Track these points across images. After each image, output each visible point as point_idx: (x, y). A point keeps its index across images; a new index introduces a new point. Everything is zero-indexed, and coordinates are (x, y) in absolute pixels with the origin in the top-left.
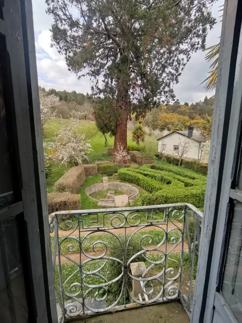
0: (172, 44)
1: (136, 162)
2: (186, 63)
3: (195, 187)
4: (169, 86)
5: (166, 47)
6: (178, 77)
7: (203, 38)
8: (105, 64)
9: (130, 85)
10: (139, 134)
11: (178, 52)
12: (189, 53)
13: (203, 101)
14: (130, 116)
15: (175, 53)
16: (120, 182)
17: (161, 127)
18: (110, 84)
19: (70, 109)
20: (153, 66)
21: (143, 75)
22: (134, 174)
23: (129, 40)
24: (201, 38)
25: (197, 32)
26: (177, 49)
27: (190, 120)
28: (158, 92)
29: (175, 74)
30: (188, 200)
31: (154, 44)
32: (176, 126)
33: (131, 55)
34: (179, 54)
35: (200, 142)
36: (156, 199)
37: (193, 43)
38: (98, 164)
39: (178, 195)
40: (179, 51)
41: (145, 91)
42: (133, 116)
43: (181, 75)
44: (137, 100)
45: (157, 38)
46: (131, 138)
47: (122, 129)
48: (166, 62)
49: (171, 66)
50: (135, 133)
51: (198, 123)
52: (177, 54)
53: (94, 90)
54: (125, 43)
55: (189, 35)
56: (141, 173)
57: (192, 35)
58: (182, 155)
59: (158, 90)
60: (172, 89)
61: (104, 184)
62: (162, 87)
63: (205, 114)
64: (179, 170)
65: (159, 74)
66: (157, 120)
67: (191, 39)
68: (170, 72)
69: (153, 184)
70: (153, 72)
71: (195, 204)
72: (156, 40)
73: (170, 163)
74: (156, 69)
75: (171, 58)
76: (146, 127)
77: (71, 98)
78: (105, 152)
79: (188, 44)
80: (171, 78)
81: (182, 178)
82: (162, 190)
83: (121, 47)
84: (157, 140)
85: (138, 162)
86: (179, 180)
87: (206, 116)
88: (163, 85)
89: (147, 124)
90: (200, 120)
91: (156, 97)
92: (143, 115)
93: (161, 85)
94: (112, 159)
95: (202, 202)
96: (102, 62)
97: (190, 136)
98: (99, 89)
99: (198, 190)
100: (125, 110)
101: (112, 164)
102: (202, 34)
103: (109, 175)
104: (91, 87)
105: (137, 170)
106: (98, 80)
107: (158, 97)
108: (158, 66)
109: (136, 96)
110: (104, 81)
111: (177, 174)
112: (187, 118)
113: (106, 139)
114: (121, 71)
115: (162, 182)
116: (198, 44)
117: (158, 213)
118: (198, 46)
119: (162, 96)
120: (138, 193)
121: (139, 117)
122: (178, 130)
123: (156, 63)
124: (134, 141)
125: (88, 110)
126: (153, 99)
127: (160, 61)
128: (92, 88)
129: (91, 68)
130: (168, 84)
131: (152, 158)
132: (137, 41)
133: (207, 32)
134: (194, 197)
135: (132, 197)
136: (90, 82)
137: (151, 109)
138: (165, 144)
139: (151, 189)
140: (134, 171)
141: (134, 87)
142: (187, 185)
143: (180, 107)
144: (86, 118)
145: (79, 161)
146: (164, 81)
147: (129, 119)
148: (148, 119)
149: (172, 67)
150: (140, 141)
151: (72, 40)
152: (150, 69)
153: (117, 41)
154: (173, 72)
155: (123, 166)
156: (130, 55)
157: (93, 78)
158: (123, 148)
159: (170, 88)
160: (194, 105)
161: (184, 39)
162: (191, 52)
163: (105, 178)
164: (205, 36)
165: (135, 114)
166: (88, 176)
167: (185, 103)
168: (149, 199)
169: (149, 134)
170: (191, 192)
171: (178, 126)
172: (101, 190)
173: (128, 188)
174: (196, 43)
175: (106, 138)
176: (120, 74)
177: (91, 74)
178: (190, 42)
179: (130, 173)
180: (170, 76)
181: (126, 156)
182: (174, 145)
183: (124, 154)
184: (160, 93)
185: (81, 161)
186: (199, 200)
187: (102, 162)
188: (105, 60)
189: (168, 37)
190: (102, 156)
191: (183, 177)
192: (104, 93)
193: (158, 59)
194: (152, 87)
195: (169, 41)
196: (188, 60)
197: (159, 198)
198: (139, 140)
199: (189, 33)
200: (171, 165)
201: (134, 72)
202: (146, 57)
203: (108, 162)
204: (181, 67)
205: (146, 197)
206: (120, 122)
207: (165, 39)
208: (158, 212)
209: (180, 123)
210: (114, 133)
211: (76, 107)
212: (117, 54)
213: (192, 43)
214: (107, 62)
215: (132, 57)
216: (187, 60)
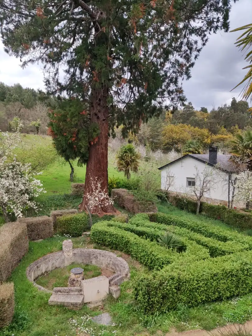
0: (178, 20)
1: (123, 208)
2: (201, 49)
3: (229, 256)
4: (176, 82)
5: (170, 23)
6: (190, 69)
7: (225, 13)
8: (70, 45)
9: (113, 79)
10: (129, 160)
11: (188, 32)
12: (206, 33)
13: (230, 105)
14: (113, 130)
15: (184, 33)
16: (95, 248)
17: (166, 147)
18: (79, 76)
19: (10, 115)
20: (150, 50)
21: (133, 65)
22: (121, 233)
23: (110, 10)
24: (222, 13)
25: (215, 4)
26: (186, 27)
27: (211, 134)
28: (159, 92)
29: (185, 65)
30: (217, 283)
31: (150, 17)
32: (189, 145)
33: (114, 31)
34: (191, 33)
35: (230, 173)
36: (161, 285)
37: (210, 19)
38: (55, 216)
39: (200, 276)
40: (190, 29)
41: (137, 89)
42: (118, 130)
43: (194, 66)
44: (125, 105)
45: (154, 9)
46: (116, 165)
47: (100, 152)
48: (170, 45)
49: (177, 51)
50: (121, 158)
51: (223, 140)
52: (186, 34)
53: (51, 85)
54: (103, 13)
55: (204, 7)
56: (132, 231)
57: (208, 7)
58: (202, 194)
59: (158, 88)
60: (181, 88)
61: (65, 254)
62: (165, 84)
63: (235, 126)
64: (199, 222)
65: (159, 63)
66: (158, 135)
67: (207, 13)
68: (177, 61)
69: (153, 253)
70: (150, 61)
71: (232, 290)
72: (153, 12)
73: (182, 209)
74: (155, 56)
75: (177, 39)
76: (141, 146)
77: (12, 96)
78: (70, 192)
79: (203, 21)
80: (179, 70)
81: (204, 239)
82: (170, 265)
83: (97, 18)
84: (159, 169)
85: (126, 209)
86: (199, 242)
87: (236, 128)
88: (167, 81)
89: (142, 141)
90: (226, 135)
91: (155, 100)
92: (134, 129)
93: (164, 81)
94: (82, 204)
95: (242, 285)
96: (65, 40)
97: (212, 162)
98: (59, 84)
99: (235, 264)
100: (104, 120)
101: (80, 215)
102: (222, 6)
103: (75, 234)
104: (45, 81)
105: (125, 225)
106: (57, 70)
107: (159, 100)
108: (157, 51)
109: (123, 97)
110: (68, 72)
111: (195, 231)
112: (205, 131)
113: (72, 169)
114: (96, 56)
115: (169, 247)
116: (218, 21)
117: (165, 313)
118: (218, 24)
119: (165, 98)
120: (127, 270)
121: (127, 132)
122: (193, 153)
123: (155, 45)
124: (121, 170)
125: (43, 118)
126: (151, 103)
127: (161, 44)
128: (48, 82)
129: (46, 49)
130: (174, 80)
131: (151, 201)
132: (123, 12)
133: (229, 5)
134: (229, 277)
135: (116, 280)
136: (44, 71)
137: (147, 120)
138: (172, 176)
139: (151, 263)
140: (120, 227)
141: (118, 83)
142: (214, 252)
143: (193, 114)
144: (38, 130)
145: (17, 212)
146: (168, 75)
147: (111, 137)
148: (144, 133)
149: (180, 53)
150: (130, 170)
151: (14, 4)
152: (144, 55)
153: (90, 10)
154: (182, 60)
155: (101, 216)
156: (112, 32)
157: (49, 65)
158: (101, 185)
159: (177, 86)
160: (216, 111)
161: (197, 13)
162: (208, 32)
163: (67, 243)
164: (227, 11)
165: (122, 127)
166: (33, 240)
167: (202, 108)
168: (148, 286)
169: (145, 158)
170: (223, 268)
171: (192, 146)
172: (58, 266)
173: (109, 259)
174: (215, 20)
175: (71, 167)
176: (95, 61)
177: (46, 60)
178: (205, 18)
179: (112, 230)
180: (177, 67)
181: (107, 199)
182: (187, 178)
183: (102, 195)
184: (162, 93)
185: (22, 212)
186: (238, 281)
187: (63, 211)
188: (70, 38)
189: (171, 7)
190: (65, 199)
191: (205, 236)
192: (67, 91)
193: (157, 40)
194: (149, 84)
195: (174, 14)
196: (204, 44)
197: (167, 282)
198: (128, 170)
199: (203, 5)
200: (184, 212)
201: (118, 59)
202: (137, 37)
203: (73, 210)
204: (194, 53)
205: (142, 281)
206: (96, 140)
207: (167, 11)
208: (164, 311)
209: (195, 141)
210: (85, 160)
211: (21, 112)
212: (91, 29)
213: (208, 20)
214: (74, 40)
215: (115, 35)
216: (202, 43)
